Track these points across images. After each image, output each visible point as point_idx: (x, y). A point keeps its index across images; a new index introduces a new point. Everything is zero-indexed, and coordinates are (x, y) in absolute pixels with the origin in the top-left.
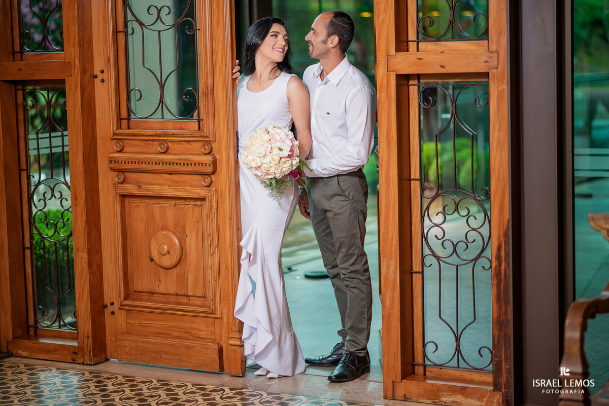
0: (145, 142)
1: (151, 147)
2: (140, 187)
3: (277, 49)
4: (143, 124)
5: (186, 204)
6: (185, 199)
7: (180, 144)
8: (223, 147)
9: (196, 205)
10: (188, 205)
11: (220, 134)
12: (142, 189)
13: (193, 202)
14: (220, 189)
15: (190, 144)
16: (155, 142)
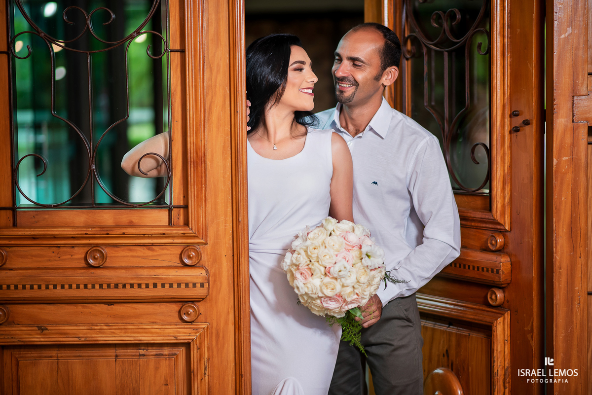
0: (54, 249)
1: (69, 257)
2: (43, 330)
3: (306, 91)
4: (47, 216)
5: (140, 355)
6: (137, 346)
7: (131, 250)
8: (224, 253)
9: (162, 355)
10: (144, 355)
11: (218, 231)
12: (50, 334)
13: (153, 351)
14: (215, 325)
15: (153, 250)
16: (76, 248)
